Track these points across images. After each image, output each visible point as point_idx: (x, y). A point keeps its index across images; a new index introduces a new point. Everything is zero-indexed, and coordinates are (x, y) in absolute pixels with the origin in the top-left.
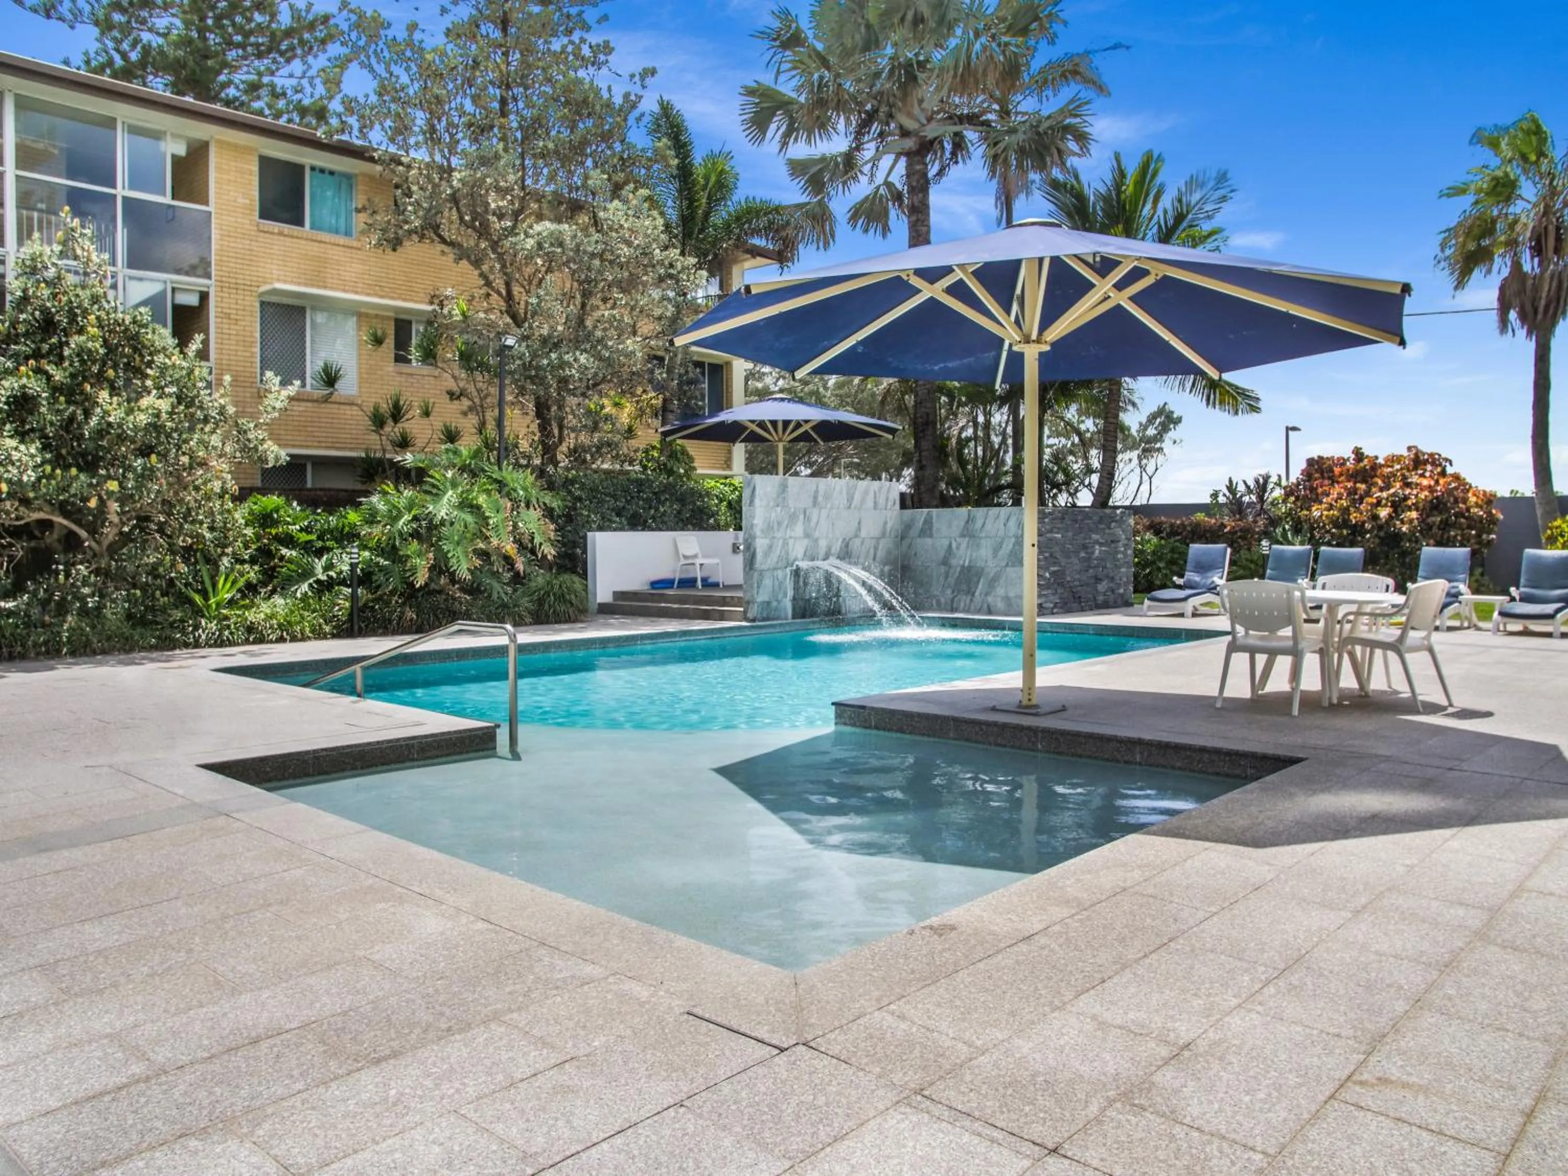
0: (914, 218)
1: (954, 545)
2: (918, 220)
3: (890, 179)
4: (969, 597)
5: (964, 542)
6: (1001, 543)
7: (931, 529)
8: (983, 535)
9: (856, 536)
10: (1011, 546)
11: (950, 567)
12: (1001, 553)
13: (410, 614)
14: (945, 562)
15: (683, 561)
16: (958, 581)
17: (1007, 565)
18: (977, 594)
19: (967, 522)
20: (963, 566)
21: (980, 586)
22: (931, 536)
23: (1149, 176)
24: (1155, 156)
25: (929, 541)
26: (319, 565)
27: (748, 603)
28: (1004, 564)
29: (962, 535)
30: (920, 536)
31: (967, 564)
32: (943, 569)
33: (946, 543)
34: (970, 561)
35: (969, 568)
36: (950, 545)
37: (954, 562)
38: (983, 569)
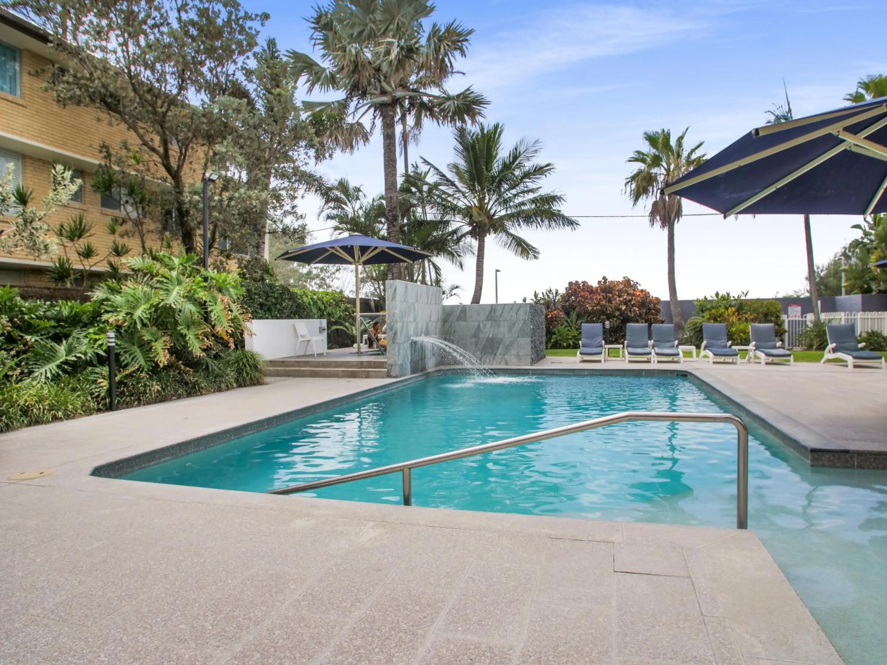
0: (388, 141)
1: (482, 325)
2: (390, 143)
3: (360, 121)
4: (493, 356)
5: (489, 324)
6: (514, 324)
7: (465, 316)
8: (501, 319)
9: (430, 321)
10: (520, 326)
11: (479, 339)
12: (514, 330)
13: (157, 387)
14: (475, 336)
15: (301, 339)
16: (484, 347)
17: (518, 337)
18: (498, 354)
19: (491, 312)
20: (488, 338)
21: (500, 349)
22: (465, 320)
23: (497, 136)
24: (500, 126)
25: (464, 323)
26: (62, 349)
27: (391, 365)
28: (516, 336)
29: (488, 320)
30: (457, 320)
31: (491, 336)
32: (474, 340)
33: (476, 324)
34: (493, 335)
35: (492, 339)
36: (479, 325)
37: (481, 335)
38: (502, 339)
